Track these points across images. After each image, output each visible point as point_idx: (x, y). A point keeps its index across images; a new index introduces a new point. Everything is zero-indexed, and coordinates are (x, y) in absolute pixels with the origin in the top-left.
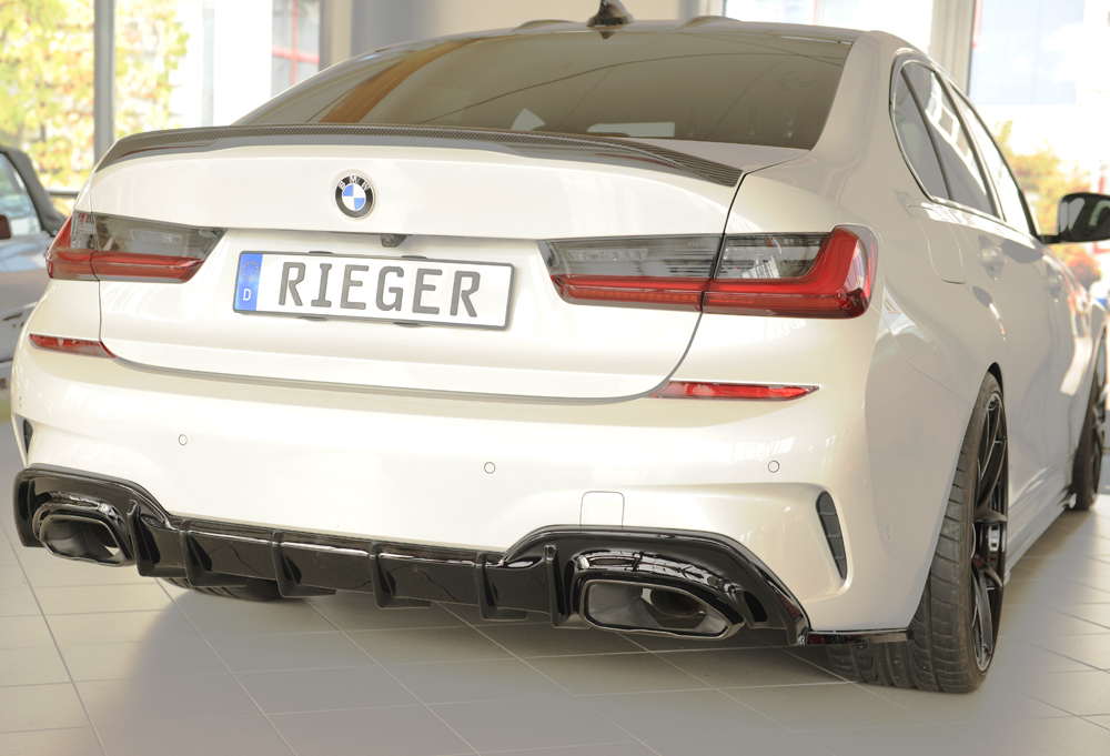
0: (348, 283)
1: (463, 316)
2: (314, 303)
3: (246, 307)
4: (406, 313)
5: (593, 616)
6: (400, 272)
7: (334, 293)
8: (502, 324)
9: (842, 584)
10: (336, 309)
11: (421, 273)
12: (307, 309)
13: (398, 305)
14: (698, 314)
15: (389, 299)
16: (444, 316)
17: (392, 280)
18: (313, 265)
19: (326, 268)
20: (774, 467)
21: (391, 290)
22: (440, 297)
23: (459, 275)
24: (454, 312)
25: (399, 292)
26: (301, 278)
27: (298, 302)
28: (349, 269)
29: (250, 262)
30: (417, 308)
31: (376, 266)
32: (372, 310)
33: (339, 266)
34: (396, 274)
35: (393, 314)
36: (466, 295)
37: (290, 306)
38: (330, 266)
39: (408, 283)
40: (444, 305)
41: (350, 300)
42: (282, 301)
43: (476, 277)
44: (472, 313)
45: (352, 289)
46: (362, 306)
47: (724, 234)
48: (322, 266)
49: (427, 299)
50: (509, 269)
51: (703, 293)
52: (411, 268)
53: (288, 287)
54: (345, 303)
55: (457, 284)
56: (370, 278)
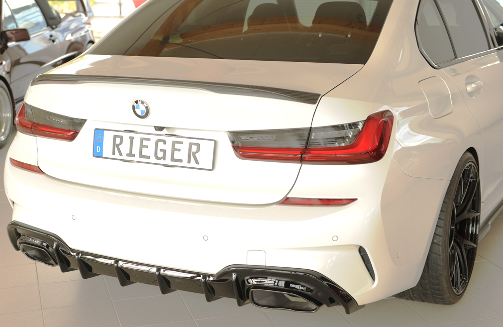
0: (142, 146)
1: (193, 164)
2: (128, 155)
3: (98, 155)
4: (168, 161)
5: (257, 302)
6: (165, 142)
7: (136, 151)
8: (211, 168)
9: (373, 283)
10: (137, 158)
11: (174, 143)
12: (124, 157)
13: (164, 158)
14: (300, 164)
15: (160, 154)
16: (185, 163)
17: (161, 145)
18: (126, 136)
19: (132, 139)
20: (335, 238)
21: (161, 150)
22: (182, 155)
23: (191, 144)
24: (189, 162)
25: (164, 151)
26: (121, 143)
27: (121, 154)
28: (142, 140)
29: (99, 133)
30: (173, 159)
31: (154, 139)
32: (153, 159)
33: (138, 138)
34: (163, 143)
35: (162, 162)
36: (194, 154)
37: (117, 155)
38: (133, 138)
39: (168, 148)
40: (185, 160)
41: (143, 154)
42: (114, 153)
43: (198, 145)
44: (197, 163)
45: (144, 149)
46: (148, 157)
47: (311, 127)
48: (130, 137)
49: (177, 155)
50: (213, 142)
51: (301, 156)
52: (169, 140)
53: (116, 147)
54: (141, 156)
55: (190, 149)
56: (151, 144)
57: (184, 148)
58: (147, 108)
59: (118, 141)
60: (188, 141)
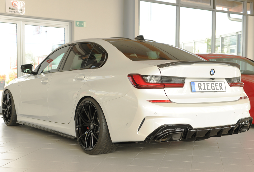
0: (207, 86)
2: (204, 90)
3: (194, 91)
4: (215, 90)
6: (213, 84)
7: (206, 88)
11: (216, 84)
12: (203, 91)
13: (214, 89)
15: (213, 88)
16: (219, 90)
17: (212, 84)
18: (202, 83)
19: (204, 84)
21: (213, 87)
22: (218, 87)
24: (220, 90)
25: (214, 87)
26: (201, 86)
27: (202, 90)
29: (192, 83)
31: (210, 83)
32: (211, 90)
33: (206, 83)
35: (214, 90)
37: (201, 90)
38: (204, 83)
39: (214, 85)
40: (219, 89)
42: (199, 90)
43: (221, 84)
44: (222, 89)
46: (210, 89)
50: (224, 82)
52: (214, 83)
53: (200, 87)
54: (208, 89)
55: (220, 85)
56: (210, 85)
57: (218, 85)
58: (214, 71)
59: (200, 85)
60: (219, 83)
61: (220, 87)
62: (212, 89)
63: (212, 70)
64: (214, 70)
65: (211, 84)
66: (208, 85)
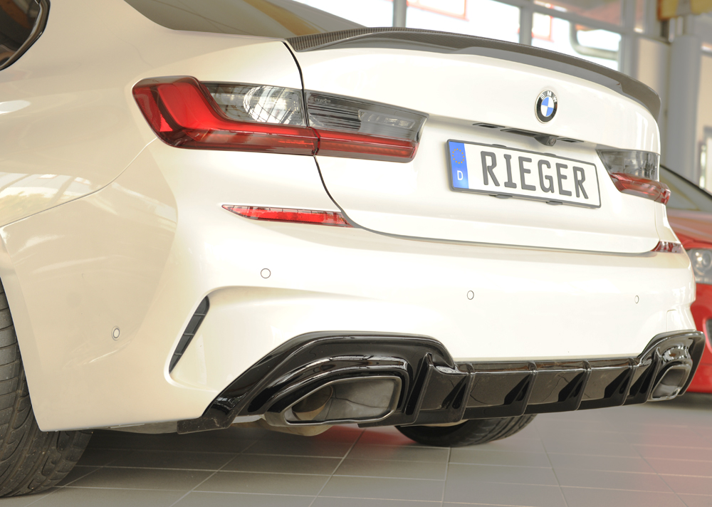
0: (523, 171)
1: (582, 199)
2: (507, 185)
4: (556, 195)
6: (549, 166)
7: (516, 178)
8: (599, 205)
10: (519, 190)
11: (558, 166)
12: (502, 189)
13: (551, 189)
15: (547, 183)
16: (573, 198)
17: (544, 166)
18: (500, 152)
19: (508, 158)
21: (546, 177)
22: (569, 185)
23: (575, 169)
25: (550, 179)
26: (494, 164)
27: (497, 184)
28: (521, 160)
30: (561, 191)
31: (536, 158)
33: (515, 156)
34: (546, 165)
35: (549, 195)
36: (581, 183)
37: (491, 187)
38: (510, 157)
39: (552, 172)
40: (574, 193)
41: (526, 183)
42: (486, 183)
44: (586, 197)
46: (533, 188)
48: (506, 155)
49: (565, 185)
50: (594, 167)
52: (553, 161)
53: (488, 171)
54: (524, 186)
55: (575, 176)
56: (533, 167)
57: (568, 172)
58: (556, 104)
59: (489, 161)
60: (571, 164)
61: (579, 184)
62: (544, 190)
63: (546, 93)
64: (553, 95)
65: (541, 163)
66: (526, 165)
